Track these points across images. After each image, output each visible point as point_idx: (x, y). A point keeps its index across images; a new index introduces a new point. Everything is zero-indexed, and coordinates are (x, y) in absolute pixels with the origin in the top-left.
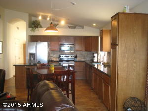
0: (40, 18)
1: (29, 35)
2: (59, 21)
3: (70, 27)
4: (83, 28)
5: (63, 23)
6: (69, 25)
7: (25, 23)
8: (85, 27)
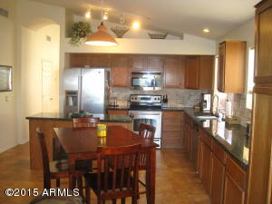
0: (88, 16)
1: (66, 54)
2: (128, 22)
3: (152, 37)
4: (182, 38)
5: (136, 26)
6: (151, 32)
7: (58, 27)
8: (185, 36)
